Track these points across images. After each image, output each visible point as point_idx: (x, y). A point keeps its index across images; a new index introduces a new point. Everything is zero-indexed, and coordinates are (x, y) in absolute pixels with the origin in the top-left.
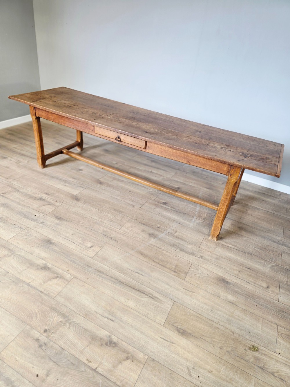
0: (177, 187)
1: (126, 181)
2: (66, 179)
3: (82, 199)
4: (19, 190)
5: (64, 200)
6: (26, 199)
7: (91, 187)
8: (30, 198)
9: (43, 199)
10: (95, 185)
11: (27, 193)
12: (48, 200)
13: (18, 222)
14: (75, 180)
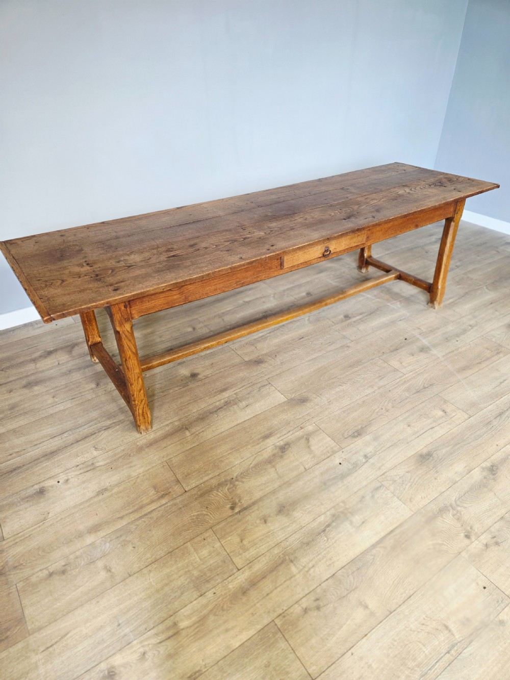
0: (304, 294)
1: (265, 333)
2: (223, 401)
3: (304, 394)
4: (231, 477)
5: (300, 417)
6: (273, 469)
7: (270, 376)
8: (273, 464)
9: (285, 445)
10: (263, 370)
11: (252, 466)
12: (291, 439)
13: (356, 490)
14: (233, 389)
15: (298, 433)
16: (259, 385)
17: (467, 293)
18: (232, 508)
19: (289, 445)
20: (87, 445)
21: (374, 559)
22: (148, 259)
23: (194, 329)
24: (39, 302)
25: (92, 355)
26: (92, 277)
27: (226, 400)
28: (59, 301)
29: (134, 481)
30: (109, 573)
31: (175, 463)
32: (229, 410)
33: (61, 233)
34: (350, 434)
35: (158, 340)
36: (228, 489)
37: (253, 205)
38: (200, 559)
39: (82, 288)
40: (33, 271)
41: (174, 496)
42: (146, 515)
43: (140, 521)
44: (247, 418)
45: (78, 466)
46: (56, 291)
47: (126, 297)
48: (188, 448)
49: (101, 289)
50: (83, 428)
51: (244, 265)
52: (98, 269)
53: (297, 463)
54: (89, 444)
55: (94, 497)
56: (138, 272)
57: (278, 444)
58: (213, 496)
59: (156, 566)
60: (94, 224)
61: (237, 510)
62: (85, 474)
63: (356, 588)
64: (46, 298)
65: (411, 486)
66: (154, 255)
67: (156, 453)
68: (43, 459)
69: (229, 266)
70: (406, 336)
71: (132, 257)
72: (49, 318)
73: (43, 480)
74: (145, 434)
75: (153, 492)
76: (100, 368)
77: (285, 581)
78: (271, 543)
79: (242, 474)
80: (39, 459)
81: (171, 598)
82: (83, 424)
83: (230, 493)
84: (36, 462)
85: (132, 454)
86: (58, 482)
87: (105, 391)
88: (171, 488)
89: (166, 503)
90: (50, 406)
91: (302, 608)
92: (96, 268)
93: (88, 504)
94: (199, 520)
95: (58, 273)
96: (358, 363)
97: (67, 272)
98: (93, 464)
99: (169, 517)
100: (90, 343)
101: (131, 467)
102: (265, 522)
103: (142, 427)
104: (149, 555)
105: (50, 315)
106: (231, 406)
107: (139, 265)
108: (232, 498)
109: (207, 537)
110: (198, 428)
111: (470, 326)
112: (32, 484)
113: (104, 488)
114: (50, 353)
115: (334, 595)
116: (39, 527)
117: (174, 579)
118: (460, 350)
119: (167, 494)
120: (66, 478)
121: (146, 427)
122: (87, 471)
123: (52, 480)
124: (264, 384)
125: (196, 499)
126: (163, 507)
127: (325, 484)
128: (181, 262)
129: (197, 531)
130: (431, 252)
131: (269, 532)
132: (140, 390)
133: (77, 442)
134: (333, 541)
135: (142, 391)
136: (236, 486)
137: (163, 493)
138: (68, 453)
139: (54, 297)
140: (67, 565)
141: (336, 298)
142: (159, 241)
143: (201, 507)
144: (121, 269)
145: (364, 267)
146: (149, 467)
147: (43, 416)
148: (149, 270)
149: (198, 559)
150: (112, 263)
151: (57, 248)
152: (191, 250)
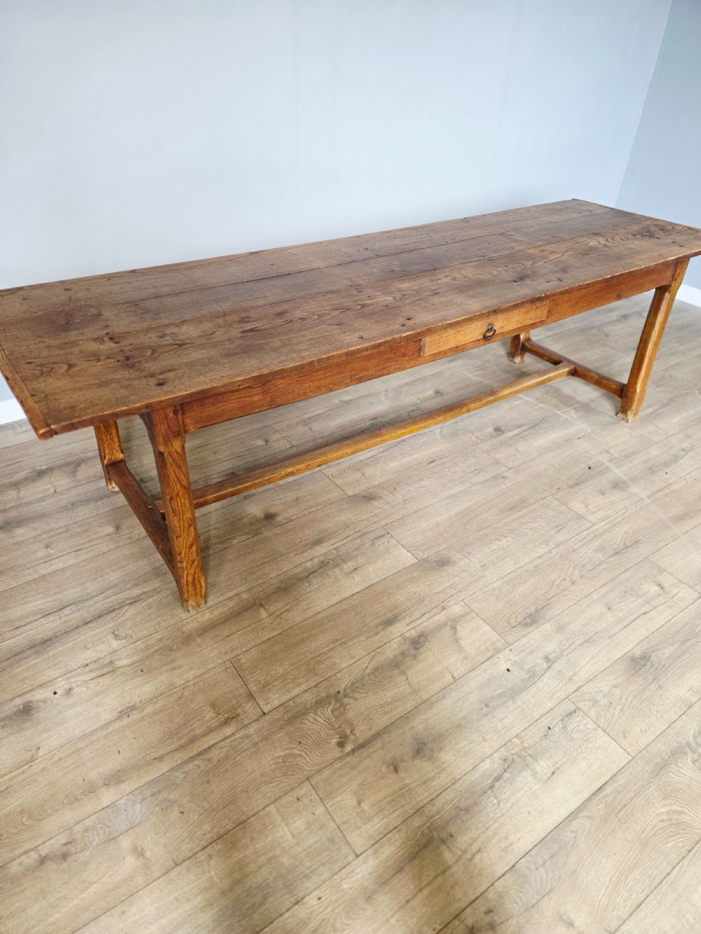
1: (376, 452)
2: (316, 560)
3: (442, 553)
4: (337, 690)
5: (440, 589)
6: (403, 678)
7: (387, 521)
8: (402, 668)
9: (419, 636)
10: (376, 512)
11: (368, 671)
12: (427, 627)
13: (537, 717)
14: (333, 541)
15: (437, 617)
16: (372, 536)
17: (671, 400)
18: (341, 744)
19: (426, 637)
20: (102, 629)
21: (575, 837)
22: (211, 334)
23: (267, 442)
24: (31, 402)
25: (109, 480)
26: (119, 361)
27: (322, 558)
28: (65, 401)
29: (180, 694)
30: (141, 859)
31: (245, 663)
32: (328, 575)
33: (66, 286)
34: (519, 620)
35: (212, 458)
36: (333, 711)
37: (369, 254)
38: (293, 836)
39: (104, 380)
40: (20, 347)
41: (246, 721)
42: (200, 754)
43: (191, 766)
44: (356, 590)
45: (87, 665)
46: (60, 383)
47: (178, 397)
48: (264, 639)
49: (136, 383)
50: (94, 600)
51: (367, 349)
52: (129, 347)
53: (440, 668)
54: (105, 627)
55: (114, 721)
56: (196, 355)
57: (408, 634)
58: (309, 723)
59: (219, 847)
60: (118, 273)
61: (348, 748)
62: (99, 680)
63: (552, 890)
64: (43, 395)
65: (622, 710)
66: (220, 327)
67: (214, 646)
68: (29, 652)
69: (344, 351)
70: (590, 463)
71: (184, 329)
72: (48, 431)
73: (28, 689)
74: (195, 612)
75: (211, 714)
76: (121, 500)
77: (435, 878)
78: (407, 807)
79: (352, 685)
80: (23, 651)
81: (247, 906)
82: (95, 594)
83: (336, 718)
84: (18, 657)
85: (175, 647)
86: (55, 693)
87: (130, 538)
88: (239, 707)
89: (233, 734)
90: (40, 562)
91: (467, 927)
92: (126, 346)
93: (104, 733)
94: (288, 764)
95: (62, 352)
96: (522, 503)
97: (76, 350)
98: (111, 663)
99: (238, 758)
100: (106, 462)
101: (173, 669)
102: (396, 770)
103: (192, 602)
104: (207, 827)
105: (49, 425)
106: (331, 569)
107: (197, 344)
108: (340, 727)
109: (302, 796)
110: (279, 605)
111: (683, 450)
112: (11, 697)
113: (130, 705)
114: (41, 474)
115: (516, 903)
116: (23, 772)
117: (251, 872)
118: (672, 488)
119: (233, 718)
120: (67, 686)
121: (197, 602)
122: (103, 675)
123: (44, 690)
124: (378, 533)
125: (281, 728)
126: (228, 741)
127: (487, 706)
128: (265, 341)
129: (285, 784)
130: (612, 336)
131: (403, 789)
132: (192, 545)
133: (86, 623)
134: (508, 805)
135: (194, 548)
136: (346, 706)
137: (227, 715)
138: (73, 643)
139: (55, 394)
140: (70, 842)
141: (484, 401)
142: (226, 306)
143: (291, 742)
144: (167, 349)
145: (518, 355)
146: (203, 670)
147: (30, 578)
148: (213, 352)
149: (289, 836)
150: (151, 339)
151: (59, 310)
152: (278, 321)
